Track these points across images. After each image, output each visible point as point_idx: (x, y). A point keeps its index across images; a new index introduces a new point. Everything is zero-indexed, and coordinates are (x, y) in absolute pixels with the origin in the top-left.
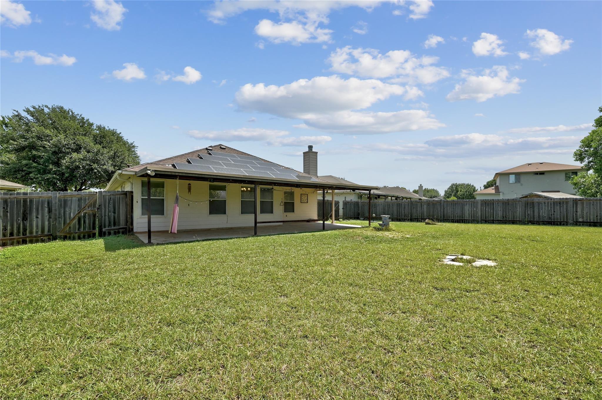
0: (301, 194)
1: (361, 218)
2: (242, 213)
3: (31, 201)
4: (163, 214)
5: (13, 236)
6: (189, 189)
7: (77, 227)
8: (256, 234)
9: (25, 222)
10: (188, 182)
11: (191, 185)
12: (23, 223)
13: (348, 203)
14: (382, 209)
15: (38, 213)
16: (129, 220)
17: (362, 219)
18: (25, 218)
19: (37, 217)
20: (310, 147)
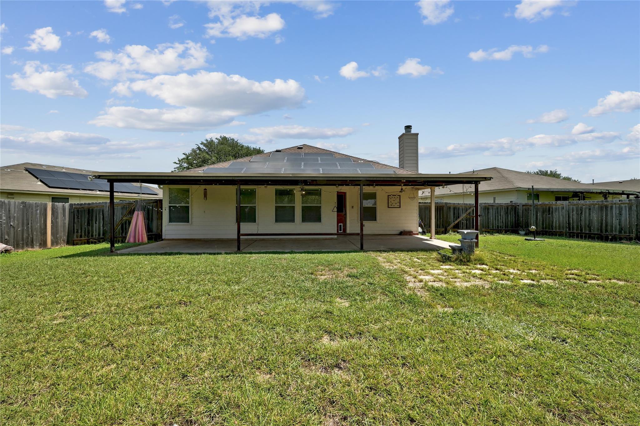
0: (388, 196)
1: (520, 232)
2: (277, 221)
3: (92, 210)
4: (188, 221)
5: (82, 238)
6: (205, 195)
7: (121, 231)
8: (239, 250)
9: (89, 227)
10: (203, 187)
11: (208, 191)
12: (88, 228)
13: (490, 207)
14: (563, 217)
15: (96, 221)
16: (160, 228)
17: (523, 233)
18: (88, 224)
19: (96, 223)
20: (408, 128)
